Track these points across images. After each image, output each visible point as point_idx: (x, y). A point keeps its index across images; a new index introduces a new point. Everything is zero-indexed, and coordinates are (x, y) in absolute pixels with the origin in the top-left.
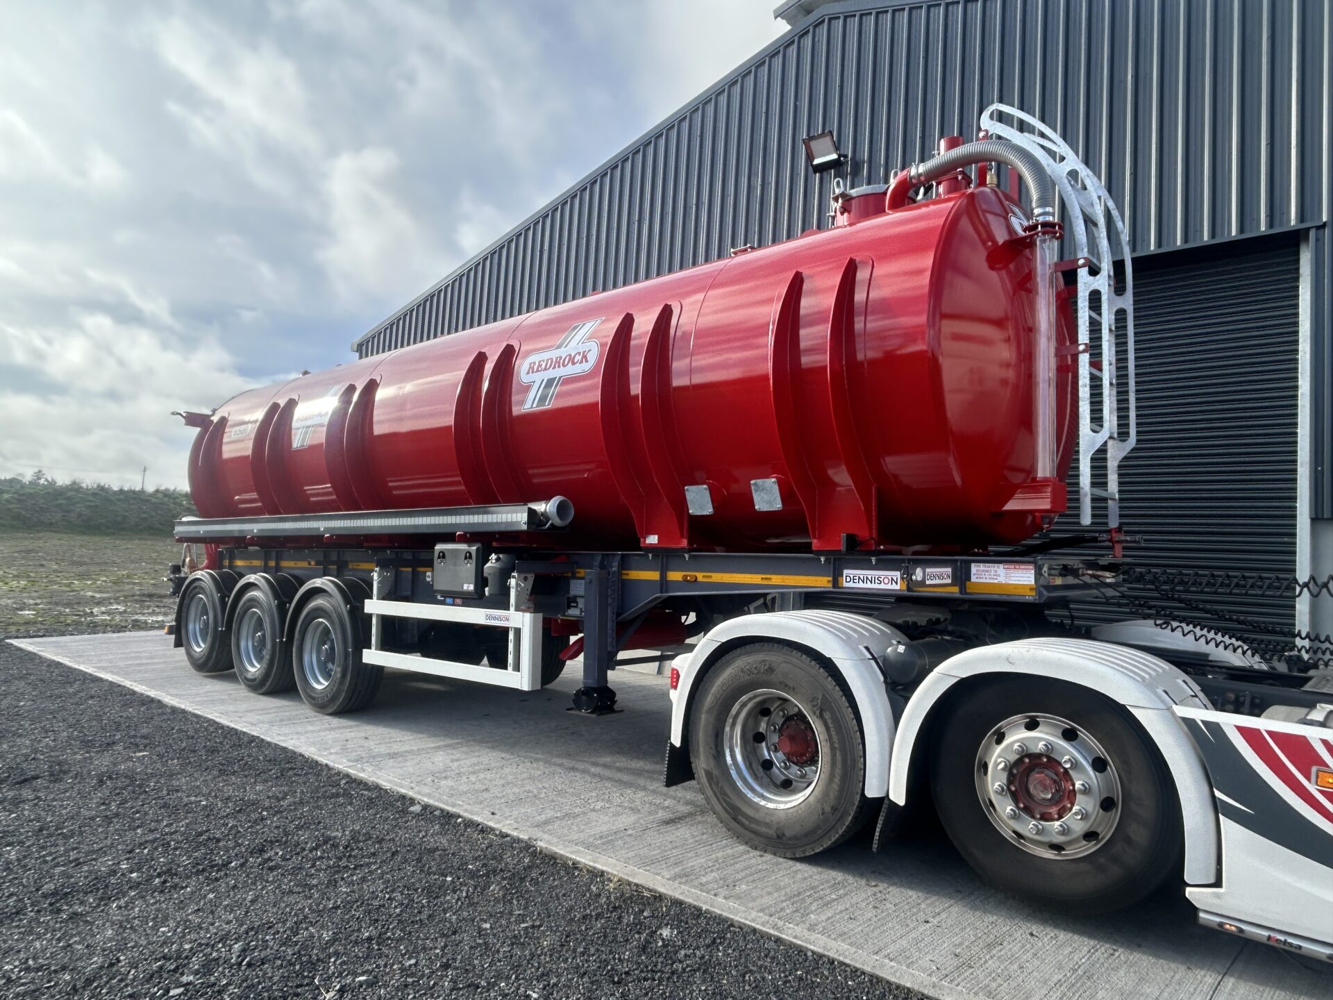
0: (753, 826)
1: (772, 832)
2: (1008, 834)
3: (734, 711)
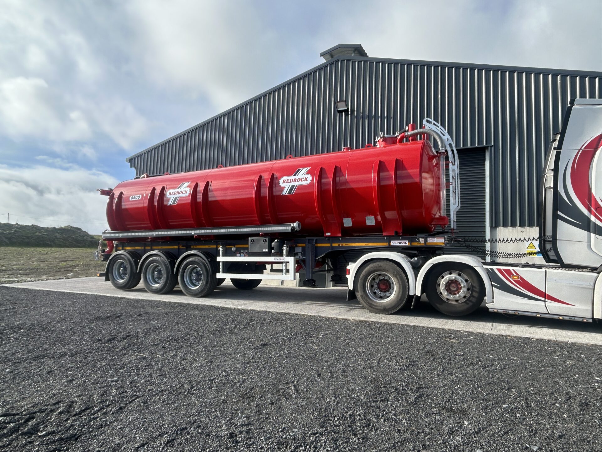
0: (376, 307)
1: (382, 308)
2: (445, 300)
3: (369, 278)
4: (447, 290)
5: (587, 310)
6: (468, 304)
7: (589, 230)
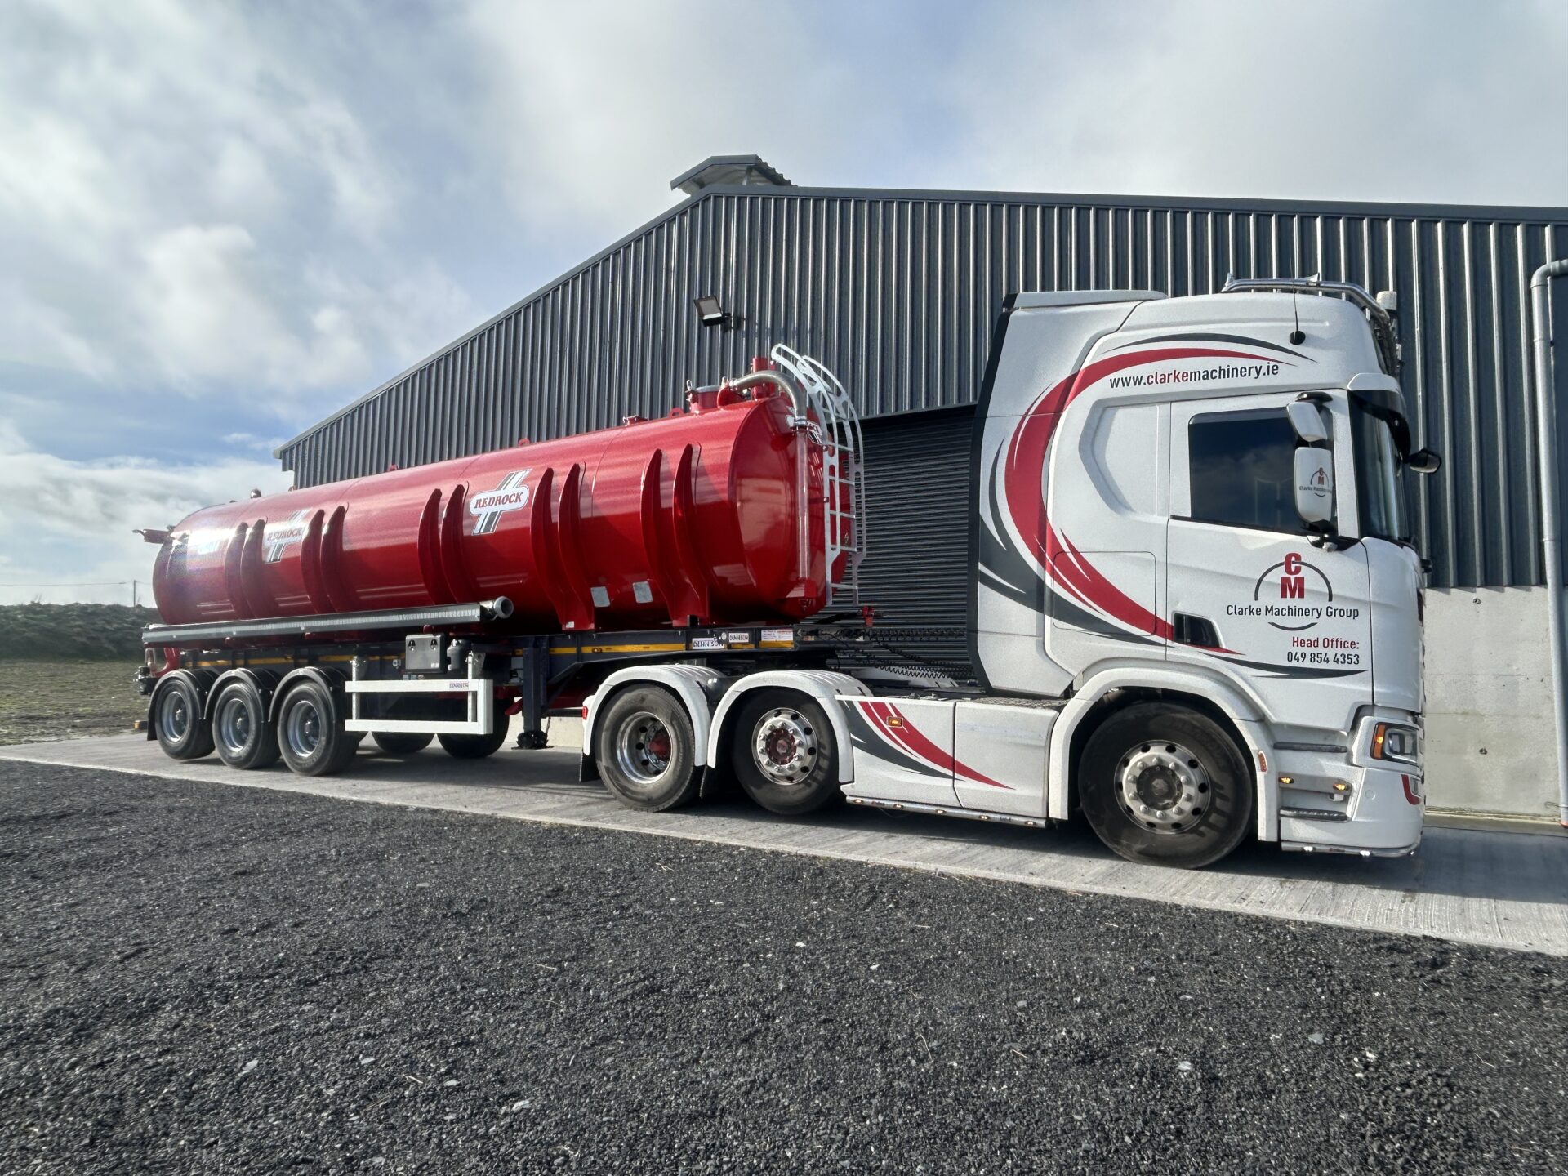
0: (636, 797)
1: (644, 797)
2: (769, 777)
3: (622, 728)
4: (770, 754)
5: (1034, 798)
6: (809, 785)
7: (1039, 607)
